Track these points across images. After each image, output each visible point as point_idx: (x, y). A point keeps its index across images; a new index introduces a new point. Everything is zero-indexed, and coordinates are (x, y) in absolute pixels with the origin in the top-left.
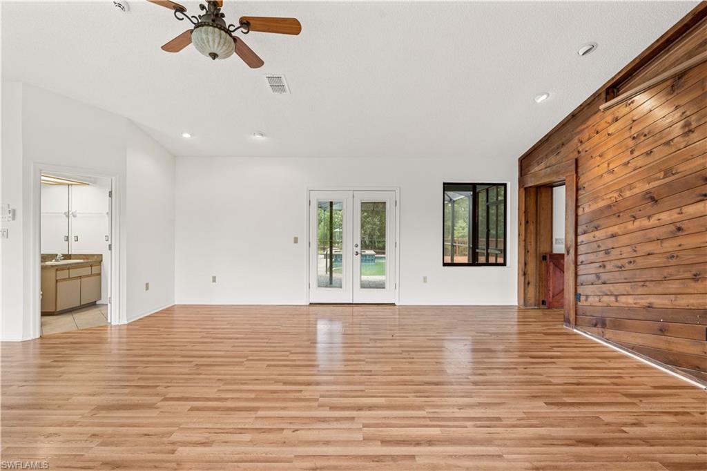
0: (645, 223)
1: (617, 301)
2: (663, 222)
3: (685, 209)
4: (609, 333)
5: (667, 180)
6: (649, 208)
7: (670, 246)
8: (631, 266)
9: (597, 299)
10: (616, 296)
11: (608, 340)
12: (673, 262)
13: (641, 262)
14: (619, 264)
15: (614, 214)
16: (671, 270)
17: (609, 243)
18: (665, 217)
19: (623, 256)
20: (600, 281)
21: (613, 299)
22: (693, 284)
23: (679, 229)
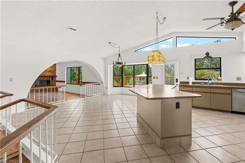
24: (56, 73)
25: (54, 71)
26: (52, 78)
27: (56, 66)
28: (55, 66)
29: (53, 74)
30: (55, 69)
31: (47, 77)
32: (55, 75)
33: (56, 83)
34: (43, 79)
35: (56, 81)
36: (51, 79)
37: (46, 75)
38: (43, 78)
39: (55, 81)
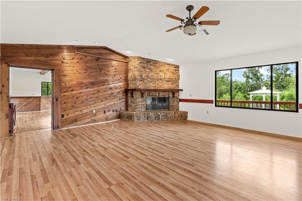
0: (90, 89)
1: (81, 112)
2: (95, 90)
3: (100, 87)
4: (78, 123)
5: (96, 80)
6: (92, 86)
7: (97, 95)
8: (86, 101)
9: (73, 114)
10: (81, 111)
11: (77, 125)
12: (97, 99)
13: (89, 100)
14: (82, 101)
15: (80, 87)
16: (96, 101)
17: (78, 95)
18: (95, 88)
19: (83, 99)
20: (74, 108)
21: (80, 112)
22: (101, 103)
23: (98, 91)
24: (179, 83)
25: (176, 79)
26: (173, 94)
27: (179, 70)
28: (176, 69)
29: (175, 85)
30: (177, 76)
31: (165, 91)
32: (177, 88)
33: (178, 103)
34: (159, 96)
35: (180, 99)
36: (171, 95)
37: (163, 88)
38: (159, 94)
39: (178, 100)
